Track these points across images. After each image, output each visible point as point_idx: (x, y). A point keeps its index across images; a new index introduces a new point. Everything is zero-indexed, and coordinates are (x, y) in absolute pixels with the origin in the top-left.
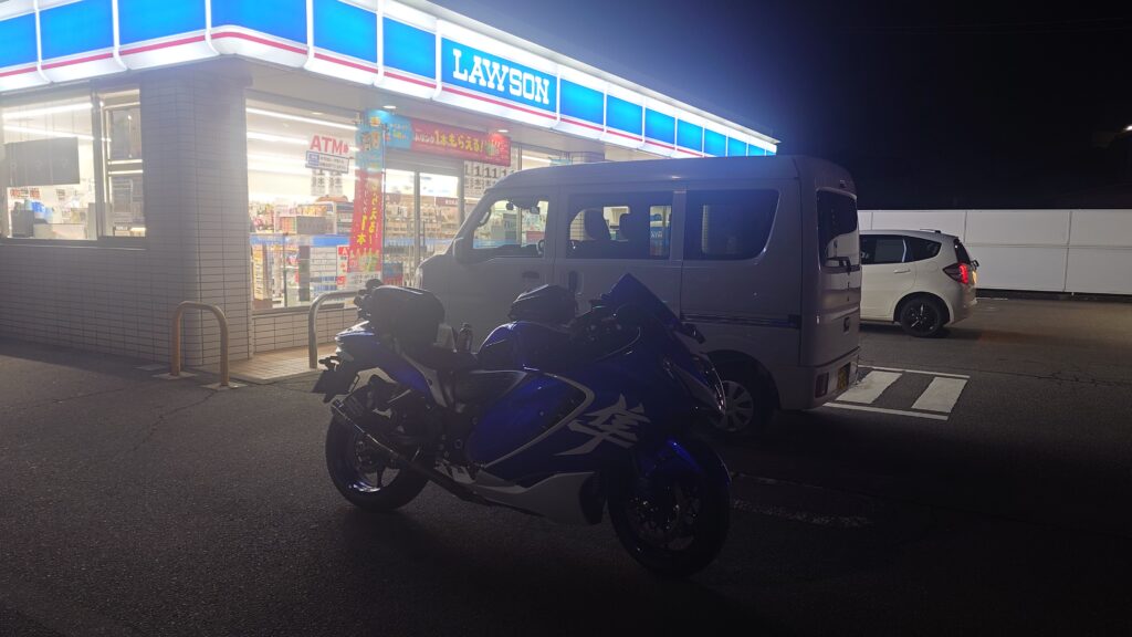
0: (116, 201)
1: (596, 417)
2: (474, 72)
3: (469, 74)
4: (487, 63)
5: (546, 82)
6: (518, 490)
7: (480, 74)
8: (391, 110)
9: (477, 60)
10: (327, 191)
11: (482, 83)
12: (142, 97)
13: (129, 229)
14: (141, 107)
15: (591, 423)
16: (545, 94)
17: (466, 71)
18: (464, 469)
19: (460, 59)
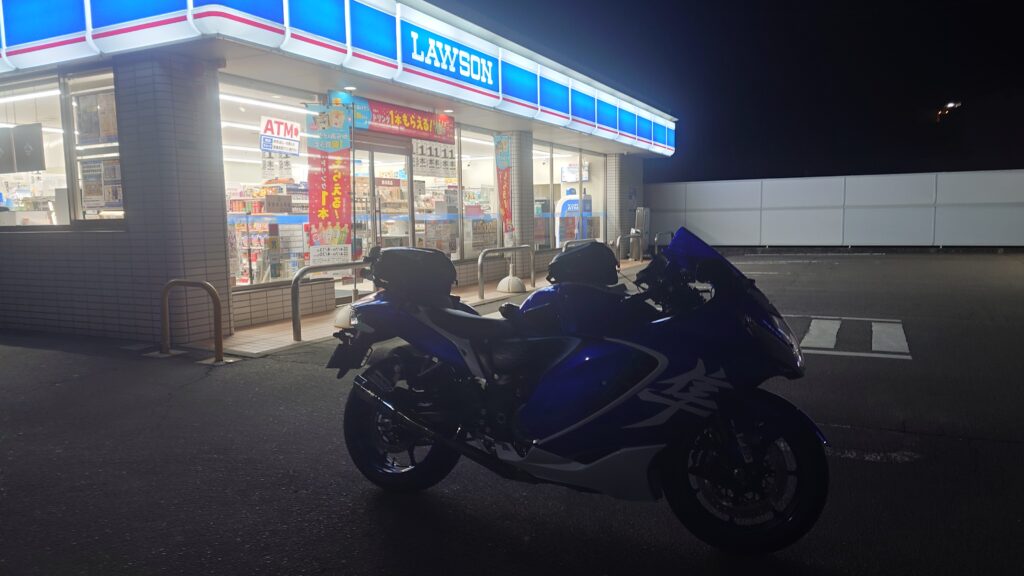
0: (86, 186)
1: (671, 385)
2: (429, 54)
3: (426, 55)
4: (440, 45)
5: (490, 64)
6: (577, 467)
7: (435, 55)
8: (351, 92)
9: (432, 42)
10: (277, 174)
11: (437, 64)
12: (116, 81)
13: (98, 212)
14: (116, 90)
15: (664, 392)
16: (489, 75)
17: (423, 53)
18: (509, 445)
19: (417, 41)
